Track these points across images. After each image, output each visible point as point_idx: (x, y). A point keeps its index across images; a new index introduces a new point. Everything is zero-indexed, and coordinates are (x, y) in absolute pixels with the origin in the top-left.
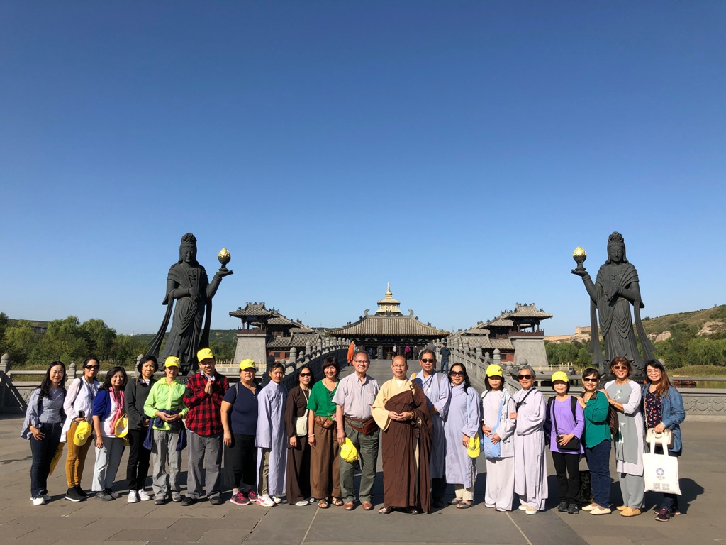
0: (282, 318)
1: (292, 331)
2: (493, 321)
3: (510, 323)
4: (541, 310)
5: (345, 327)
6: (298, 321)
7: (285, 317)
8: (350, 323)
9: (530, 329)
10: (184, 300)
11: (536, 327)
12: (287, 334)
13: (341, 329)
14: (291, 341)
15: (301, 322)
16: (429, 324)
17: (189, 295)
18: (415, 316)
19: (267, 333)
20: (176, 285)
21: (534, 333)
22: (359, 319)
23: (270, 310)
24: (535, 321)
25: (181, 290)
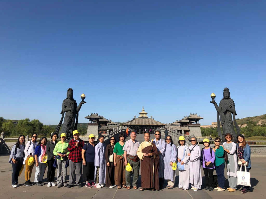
0: (104, 119)
1: (108, 124)
2: (182, 120)
3: (188, 121)
4: (199, 116)
5: (127, 122)
6: (110, 120)
7: (105, 119)
8: (129, 121)
9: (195, 123)
10: (68, 112)
11: (197, 122)
12: (106, 125)
13: (126, 123)
14: (107, 127)
15: (111, 120)
16: (158, 121)
17: (70, 111)
18: (153, 118)
19: (99, 124)
20: (65, 107)
21: (197, 125)
22: (132, 119)
23: (100, 116)
24: (197, 120)
25: (67, 109)
